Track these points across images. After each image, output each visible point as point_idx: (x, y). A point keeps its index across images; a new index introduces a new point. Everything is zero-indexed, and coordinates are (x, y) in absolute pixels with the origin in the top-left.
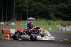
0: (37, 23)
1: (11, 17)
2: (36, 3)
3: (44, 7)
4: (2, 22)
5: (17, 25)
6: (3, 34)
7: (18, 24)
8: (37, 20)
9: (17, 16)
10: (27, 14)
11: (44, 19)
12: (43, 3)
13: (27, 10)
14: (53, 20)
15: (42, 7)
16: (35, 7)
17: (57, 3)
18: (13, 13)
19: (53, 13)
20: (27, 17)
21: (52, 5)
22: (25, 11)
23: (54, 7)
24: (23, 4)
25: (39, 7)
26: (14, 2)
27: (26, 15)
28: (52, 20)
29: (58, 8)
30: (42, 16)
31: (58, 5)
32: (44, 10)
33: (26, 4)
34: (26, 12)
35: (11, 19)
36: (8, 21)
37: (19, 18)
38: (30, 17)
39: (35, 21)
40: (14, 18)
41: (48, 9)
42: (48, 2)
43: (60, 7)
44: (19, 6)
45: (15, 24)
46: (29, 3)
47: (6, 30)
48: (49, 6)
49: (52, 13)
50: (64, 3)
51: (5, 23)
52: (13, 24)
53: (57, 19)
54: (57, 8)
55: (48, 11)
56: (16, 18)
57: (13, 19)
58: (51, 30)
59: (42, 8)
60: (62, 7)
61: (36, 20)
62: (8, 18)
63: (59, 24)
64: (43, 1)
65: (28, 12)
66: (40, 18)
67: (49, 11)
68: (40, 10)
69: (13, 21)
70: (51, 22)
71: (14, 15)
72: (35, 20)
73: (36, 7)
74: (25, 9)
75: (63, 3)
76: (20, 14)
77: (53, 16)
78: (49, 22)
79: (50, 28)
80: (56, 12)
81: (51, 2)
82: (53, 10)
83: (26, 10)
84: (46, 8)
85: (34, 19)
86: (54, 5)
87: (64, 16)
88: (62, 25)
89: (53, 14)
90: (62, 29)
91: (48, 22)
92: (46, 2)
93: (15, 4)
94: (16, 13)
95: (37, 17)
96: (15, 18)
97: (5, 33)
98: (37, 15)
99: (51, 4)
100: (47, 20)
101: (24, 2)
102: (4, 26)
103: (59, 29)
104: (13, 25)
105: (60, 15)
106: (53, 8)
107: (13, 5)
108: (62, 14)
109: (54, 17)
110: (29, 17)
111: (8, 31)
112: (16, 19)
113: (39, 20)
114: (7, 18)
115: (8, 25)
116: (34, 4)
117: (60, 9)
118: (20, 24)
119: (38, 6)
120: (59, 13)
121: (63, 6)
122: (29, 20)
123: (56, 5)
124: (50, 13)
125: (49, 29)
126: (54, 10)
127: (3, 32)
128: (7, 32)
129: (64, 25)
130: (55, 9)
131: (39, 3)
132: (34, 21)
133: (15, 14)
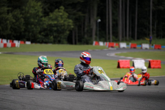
1: (145, 30)
9: (157, 28)
18: (149, 23)
40: (151, 32)
71: (151, 27)
94: (156, 22)
96: (153, 34)
102: (125, 52)
107: (149, 6)
114: (138, 32)
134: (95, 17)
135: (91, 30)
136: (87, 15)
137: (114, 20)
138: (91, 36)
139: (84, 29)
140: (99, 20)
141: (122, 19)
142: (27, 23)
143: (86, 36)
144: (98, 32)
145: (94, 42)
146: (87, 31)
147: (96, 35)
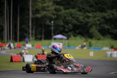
0: (69, 44)
1: (25, 34)
2: (67, 11)
3: (81, 16)
5: (35, 47)
6: (12, 63)
7: (37, 46)
8: (70, 39)
9: (35, 32)
10: (52, 28)
11: (81, 37)
12: (80, 11)
13: (52, 22)
14: (96, 39)
15: (78, 16)
16: (65, 17)
17: (102, 10)
18: (29, 28)
19: (96, 26)
20: (52, 34)
21: (95, 14)
22: (50, 24)
23: (98, 17)
24: (45, 13)
25: (73, 18)
26: (31, 8)
27: (51, 30)
28: (94, 38)
29: (104, 18)
30: (77, 32)
31: (105, 12)
32: (81, 22)
33: (50, 12)
34: (51, 26)
35: (25, 37)
36: (20, 40)
37: (39, 36)
38: (58, 34)
39: (67, 41)
40: (30, 35)
41: (88, 20)
42: (88, 8)
43: (108, 16)
44: (39, 16)
45: (32, 46)
46: (55, 10)
47: (18, 56)
48: (90, 15)
49: (94, 27)
50: (115, 10)
51: (16, 44)
52: (29, 45)
53: (102, 38)
54: (102, 18)
55: (87, 23)
56: (34, 35)
57: (29, 38)
58: (92, 55)
59: (77, 19)
60: (111, 16)
61: (68, 39)
62: (20, 36)
63: (107, 46)
64: (79, 7)
65: (54, 26)
66: (75, 36)
67: (89, 24)
68: (75, 21)
69: (29, 41)
70: (93, 42)
71: (30, 31)
72: (65, 39)
73: (68, 16)
74: (48, 21)
75: (112, 9)
76: (40, 29)
77: (96, 31)
78: (90, 43)
79: (90, 53)
80: (102, 25)
81: (92, 9)
82: (95, 21)
83: (50, 22)
84: (84, 19)
85: (65, 37)
86: (98, 13)
87: (115, 31)
88: (112, 47)
89: (96, 29)
90: (111, 55)
91: (88, 42)
92: (83, 9)
93: (32, 11)
94: (34, 27)
95: (69, 33)
96: (32, 37)
97: (15, 61)
98: (70, 31)
99: (92, 11)
100: (85, 38)
101: (47, 9)
103: (106, 54)
104: (29, 48)
105: (109, 29)
106: (97, 19)
107: (29, 15)
108: (112, 28)
109: (99, 34)
110: (55, 35)
111: (20, 58)
112: (34, 38)
113: (72, 39)
115: (20, 47)
116: (63, 11)
117: (107, 21)
118: (40, 46)
119: (71, 15)
120: (107, 27)
121: (113, 14)
122: (55, 39)
123: (101, 14)
124: (91, 26)
125: (90, 55)
126: (98, 22)
127: (12, 61)
128: (18, 60)
129: (115, 47)
130: (99, 20)
131: (73, 11)
132: (64, 41)
133: (32, 29)
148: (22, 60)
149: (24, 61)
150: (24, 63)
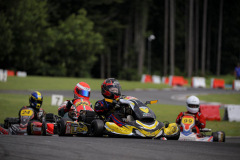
4: (200, 75)
36: (223, 73)
47: (213, 107)
51: (212, 80)
111: (217, 113)
114: (222, 61)
115: (220, 88)
128: (213, 116)
134: (144, 32)
135: (137, 55)
136: (127, 27)
137: (178, 38)
138: (136, 67)
139: (122, 52)
140: (152, 37)
141: (194, 36)
142: (19, 39)
143: (126, 67)
144: (149, 61)
145: (144, 77)
146: (129, 57)
147: (145, 64)
148: (222, 116)
149: (226, 118)
150: (225, 123)
